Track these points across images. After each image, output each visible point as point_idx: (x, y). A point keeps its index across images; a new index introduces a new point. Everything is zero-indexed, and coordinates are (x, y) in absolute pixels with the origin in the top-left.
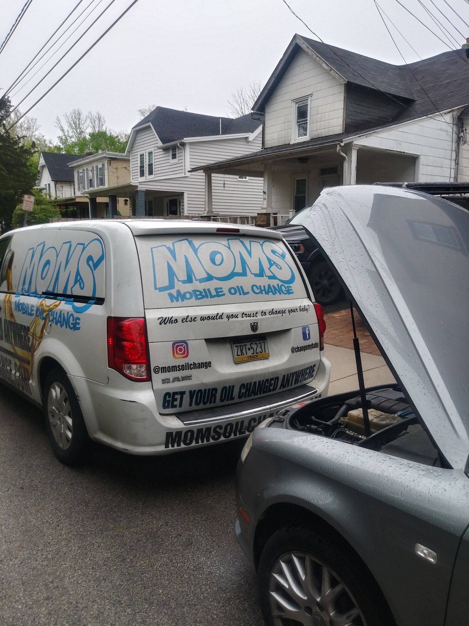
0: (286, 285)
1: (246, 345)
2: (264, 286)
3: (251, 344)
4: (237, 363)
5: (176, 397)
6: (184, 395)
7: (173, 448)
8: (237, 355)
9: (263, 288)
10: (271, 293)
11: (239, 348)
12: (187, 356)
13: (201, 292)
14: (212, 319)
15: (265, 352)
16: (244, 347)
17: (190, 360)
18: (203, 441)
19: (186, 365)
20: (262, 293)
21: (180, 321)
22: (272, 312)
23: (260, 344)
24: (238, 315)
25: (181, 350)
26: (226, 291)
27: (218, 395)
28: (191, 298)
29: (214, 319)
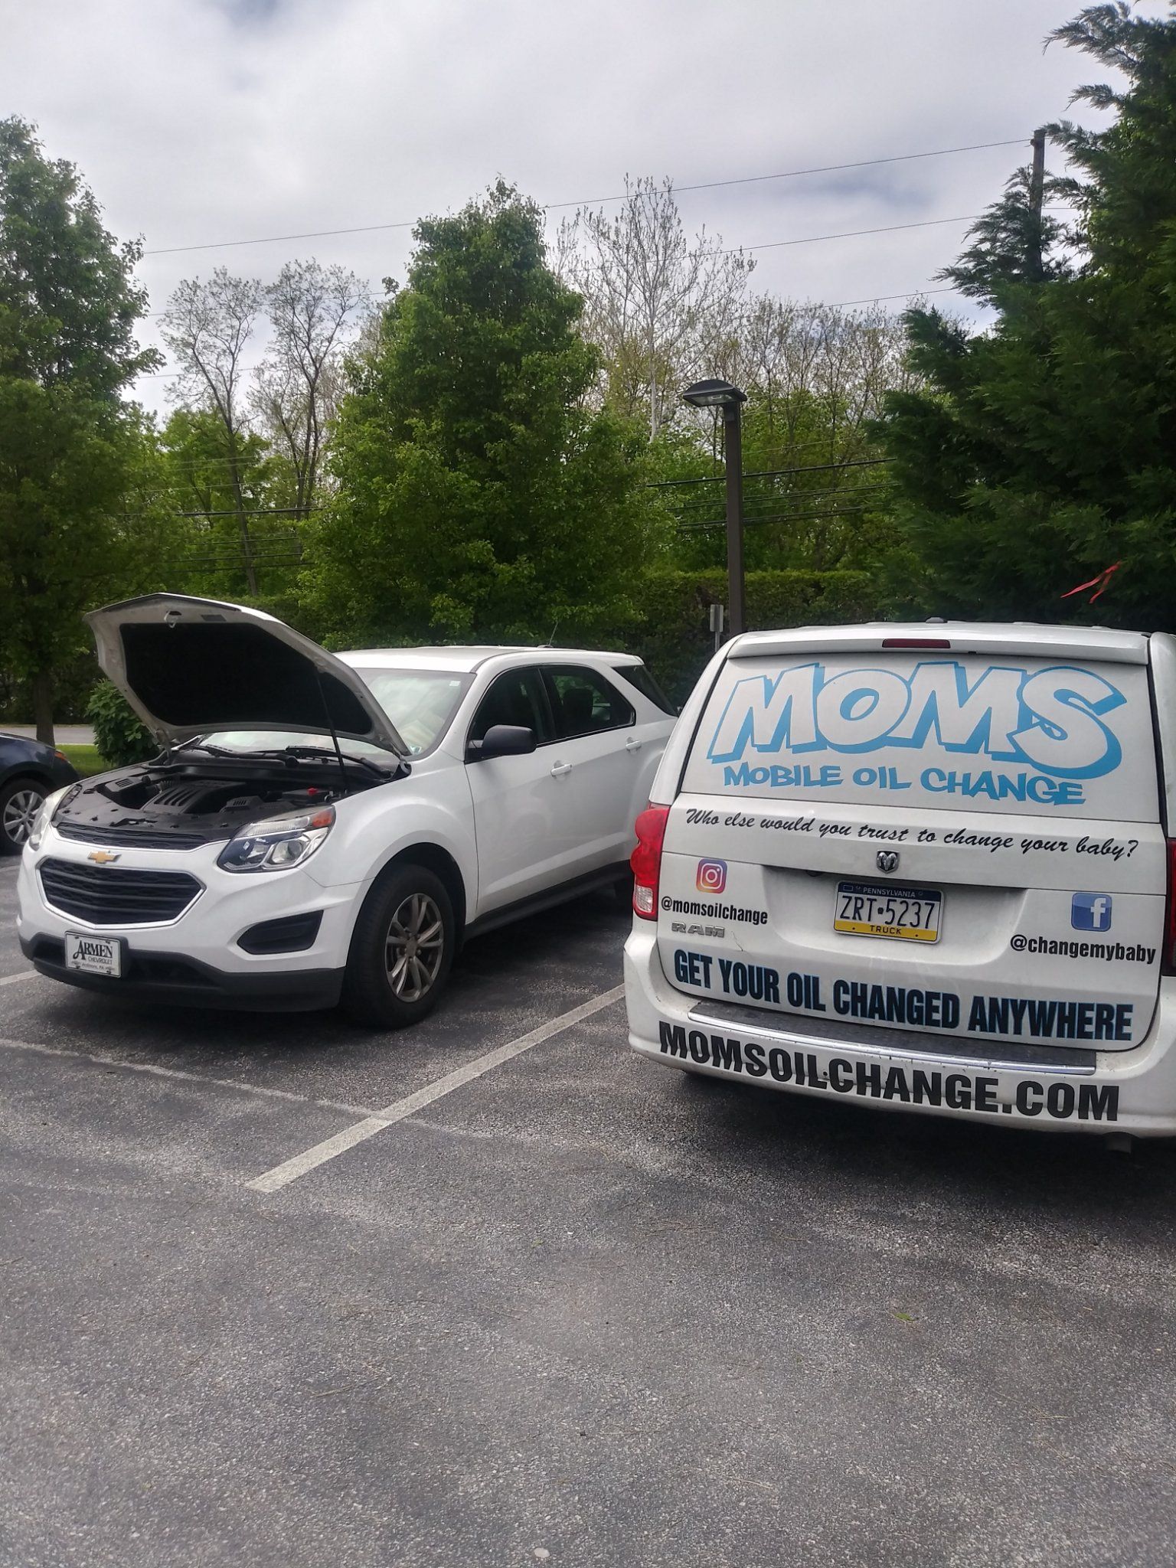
1: (875, 900)
2: (967, 775)
3: (889, 901)
4: (842, 932)
5: (697, 963)
6: (711, 965)
8: (842, 916)
9: (959, 780)
10: (983, 794)
11: (853, 902)
12: (721, 891)
13: (788, 772)
14: (785, 828)
15: (927, 927)
16: (867, 904)
17: (725, 899)
18: (727, 1066)
19: (716, 907)
21: (722, 821)
22: (958, 837)
23: (917, 907)
24: (849, 828)
25: (711, 876)
26: (846, 774)
27: (782, 988)
28: (764, 780)
29: (789, 829)
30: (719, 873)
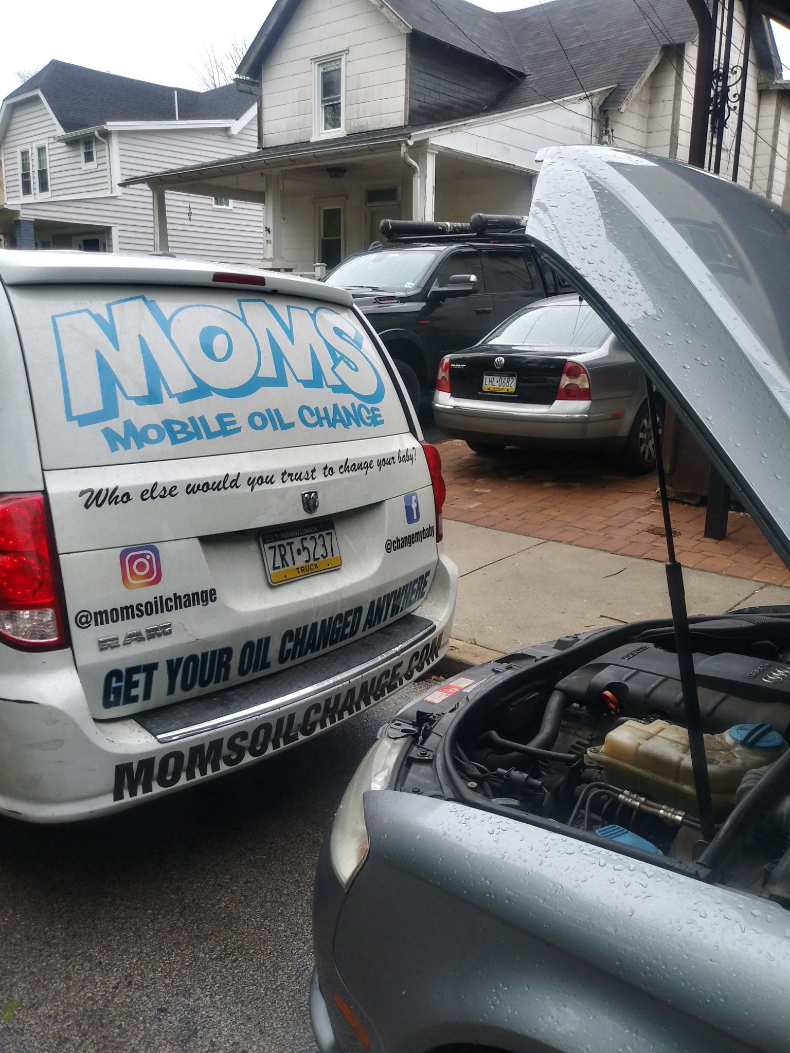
0: (369, 406)
1: (293, 543)
2: (325, 409)
3: (302, 540)
4: (273, 585)
5: (135, 677)
6: (155, 672)
7: (134, 798)
8: (275, 568)
9: (323, 414)
10: (339, 425)
11: (278, 551)
12: (157, 580)
13: (184, 425)
14: (214, 490)
15: (333, 555)
16: (288, 548)
17: (165, 589)
18: (203, 772)
19: (156, 602)
20: (322, 425)
21: (136, 496)
22: (346, 467)
23: (321, 539)
24: (273, 476)
25: (141, 566)
26: (242, 421)
27: (235, 662)
28: (160, 439)
29: (219, 490)
30: (150, 561)
